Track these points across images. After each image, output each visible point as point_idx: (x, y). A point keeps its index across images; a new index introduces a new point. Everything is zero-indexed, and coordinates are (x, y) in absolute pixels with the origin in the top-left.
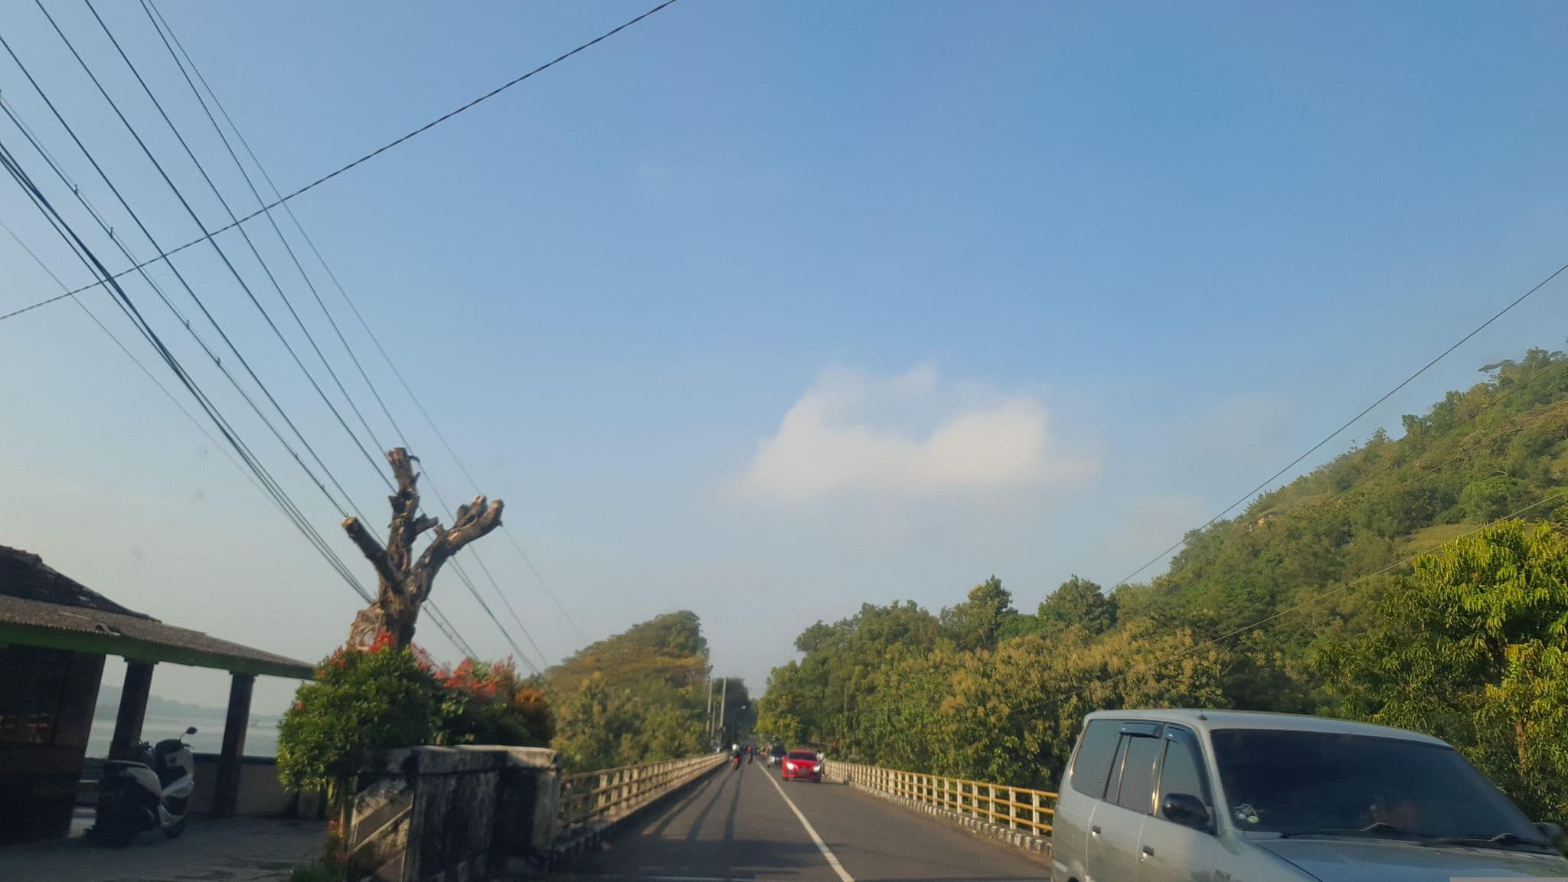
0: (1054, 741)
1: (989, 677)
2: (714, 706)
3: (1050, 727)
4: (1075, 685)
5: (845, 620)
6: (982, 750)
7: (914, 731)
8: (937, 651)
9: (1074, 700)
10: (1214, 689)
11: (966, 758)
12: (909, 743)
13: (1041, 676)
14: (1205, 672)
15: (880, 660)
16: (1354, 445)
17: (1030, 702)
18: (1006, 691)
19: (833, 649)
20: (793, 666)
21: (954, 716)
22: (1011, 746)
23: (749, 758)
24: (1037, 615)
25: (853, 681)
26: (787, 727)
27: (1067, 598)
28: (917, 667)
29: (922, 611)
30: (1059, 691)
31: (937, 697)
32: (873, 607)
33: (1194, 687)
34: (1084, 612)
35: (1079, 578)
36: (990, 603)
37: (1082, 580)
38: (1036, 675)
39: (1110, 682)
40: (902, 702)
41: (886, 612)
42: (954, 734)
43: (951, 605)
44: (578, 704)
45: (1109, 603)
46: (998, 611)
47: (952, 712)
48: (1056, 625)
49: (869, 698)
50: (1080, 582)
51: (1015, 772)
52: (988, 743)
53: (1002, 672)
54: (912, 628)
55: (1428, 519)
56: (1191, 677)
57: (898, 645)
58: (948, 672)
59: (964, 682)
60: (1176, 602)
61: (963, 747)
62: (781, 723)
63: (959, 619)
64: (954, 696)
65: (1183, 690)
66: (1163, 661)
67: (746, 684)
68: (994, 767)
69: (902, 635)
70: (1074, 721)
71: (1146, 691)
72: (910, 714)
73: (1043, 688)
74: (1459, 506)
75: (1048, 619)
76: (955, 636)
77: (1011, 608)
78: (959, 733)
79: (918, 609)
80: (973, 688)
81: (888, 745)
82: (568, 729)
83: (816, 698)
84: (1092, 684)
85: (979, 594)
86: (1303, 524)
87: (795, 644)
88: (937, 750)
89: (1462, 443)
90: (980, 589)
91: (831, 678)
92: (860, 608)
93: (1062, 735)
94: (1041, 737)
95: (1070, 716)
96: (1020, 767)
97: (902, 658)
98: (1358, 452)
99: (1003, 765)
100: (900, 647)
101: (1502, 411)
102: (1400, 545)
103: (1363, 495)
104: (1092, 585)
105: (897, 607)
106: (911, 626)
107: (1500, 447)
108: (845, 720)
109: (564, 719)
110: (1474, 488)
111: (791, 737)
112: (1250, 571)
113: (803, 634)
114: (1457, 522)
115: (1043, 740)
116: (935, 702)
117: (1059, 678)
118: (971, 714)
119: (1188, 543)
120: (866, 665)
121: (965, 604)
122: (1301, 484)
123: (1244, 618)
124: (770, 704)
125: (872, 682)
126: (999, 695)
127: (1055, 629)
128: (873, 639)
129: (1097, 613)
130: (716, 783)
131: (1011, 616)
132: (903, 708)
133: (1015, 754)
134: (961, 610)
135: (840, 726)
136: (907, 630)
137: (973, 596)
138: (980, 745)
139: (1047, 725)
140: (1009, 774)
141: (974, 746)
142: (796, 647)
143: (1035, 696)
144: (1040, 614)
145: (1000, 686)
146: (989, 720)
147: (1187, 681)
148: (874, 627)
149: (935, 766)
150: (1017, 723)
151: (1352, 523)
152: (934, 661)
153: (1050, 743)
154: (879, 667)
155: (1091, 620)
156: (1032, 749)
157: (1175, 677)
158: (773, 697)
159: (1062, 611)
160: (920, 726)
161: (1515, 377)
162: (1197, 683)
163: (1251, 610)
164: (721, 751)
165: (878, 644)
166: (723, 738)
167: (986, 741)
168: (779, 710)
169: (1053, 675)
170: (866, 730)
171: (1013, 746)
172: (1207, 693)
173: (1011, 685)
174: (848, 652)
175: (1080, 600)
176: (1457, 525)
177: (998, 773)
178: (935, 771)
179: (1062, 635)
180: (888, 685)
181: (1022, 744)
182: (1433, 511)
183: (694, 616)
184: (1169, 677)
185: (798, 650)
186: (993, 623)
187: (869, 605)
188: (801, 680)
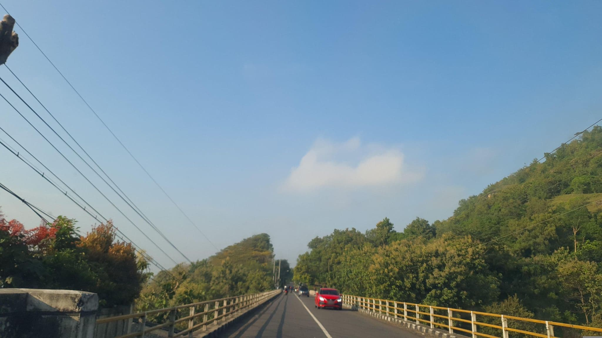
0: (417, 282)
1: (389, 256)
2: (276, 271)
3: (415, 277)
4: (425, 259)
5: (327, 236)
6: (387, 286)
7: (357, 279)
8: (366, 247)
9: (425, 265)
10: (481, 260)
11: (380, 290)
12: (356, 284)
13: (411, 255)
14: (478, 253)
15: (342, 251)
16: (525, 165)
17: (406, 267)
18: (396, 262)
19: (323, 248)
20: (307, 253)
21: (375, 272)
22: (399, 285)
23: (291, 291)
24: (404, 233)
25: (331, 260)
26: (305, 278)
27: (415, 226)
28: (357, 254)
29: (358, 232)
30: (418, 261)
31: (367, 265)
32: (338, 231)
33: (473, 259)
34: (422, 231)
35: (420, 218)
36: (385, 228)
37: (421, 219)
38: (409, 255)
39: (439, 258)
40: (352, 267)
41: (344, 233)
42: (375, 280)
43: (369, 229)
44: (220, 270)
45: (432, 227)
46: (388, 231)
47: (374, 271)
48: (412, 236)
49: (338, 266)
50: (420, 219)
51: (401, 295)
52: (389, 283)
53: (394, 254)
54: (354, 239)
55: (558, 192)
56: (472, 255)
57: (349, 245)
58: (370, 255)
59: (378, 259)
60: (459, 226)
61: (379, 285)
62: (303, 277)
63: (372, 235)
64: (374, 264)
65: (468, 260)
66: (459, 249)
67: (289, 262)
68: (392, 293)
69: (350, 241)
70: (425, 274)
71: (455, 261)
72: (356, 272)
73: (412, 260)
74: (571, 187)
75: (408, 234)
76: (372, 242)
77: (393, 230)
78: (377, 279)
79: (356, 231)
80: (383, 261)
81: (347, 285)
82: (216, 280)
83: (317, 266)
84: (432, 259)
85: (381, 225)
86: (508, 195)
87: (308, 245)
88: (368, 287)
89: (570, 163)
90: (381, 223)
91: (323, 258)
92: (333, 231)
93: (420, 280)
94: (411, 280)
95: (423, 272)
96: (403, 293)
97: (351, 250)
98: (527, 168)
99: (396, 292)
100: (350, 246)
101: (585, 150)
102: (549, 202)
103: (531, 184)
104: (425, 221)
105: (348, 230)
106: (354, 238)
107: (586, 164)
108: (329, 274)
109: (214, 277)
110: (577, 180)
111: (307, 283)
112: (488, 214)
113: (311, 242)
114: (570, 193)
115: (412, 282)
116: (366, 267)
117: (418, 256)
118: (382, 271)
119: (460, 205)
120: (336, 253)
121: (375, 229)
122: (505, 181)
123: (493, 231)
124: (298, 269)
125: (339, 260)
126: (393, 263)
127: (412, 238)
128: (339, 243)
129: (427, 232)
130: (276, 303)
131: (394, 233)
132: (352, 270)
133: (400, 288)
134: (373, 231)
135: (328, 278)
136: (352, 239)
137: (378, 226)
138: (386, 284)
139: (414, 276)
140: (398, 296)
141: (383, 285)
142: (308, 247)
143: (408, 264)
144: (405, 232)
145: (394, 260)
146: (389, 274)
147: (470, 257)
148: (339, 239)
149: (367, 293)
150: (401, 276)
151: (528, 195)
152: (365, 251)
153: (415, 283)
154: (342, 254)
155: (426, 234)
156: (408, 286)
157: (465, 255)
158: (299, 266)
159: (414, 231)
160: (360, 277)
161: (590, 137)
162: (474, 258)
163: (495, 227)
164: (279, 288)
165: (341, 245)
166: (280, 283)
167: (388, 283)
168: (302, 271)
169: (415, 255)
170: (338, 279)
171: (400, 284)
172: (478, 262)
173: (398, 259)
174: (329, 248)
175: (420, 227)
176: (570, 195)
177: (394, 296)
178: (367, 295)
179: (415, 240)
180: (346, 261)
181: (403, 283)
182: (560, 189)
183: (268, 235)
184: (462, 255)
185: (309, 248)
186: (387, 236)
187: (337, 230)
188: (310, 260)
